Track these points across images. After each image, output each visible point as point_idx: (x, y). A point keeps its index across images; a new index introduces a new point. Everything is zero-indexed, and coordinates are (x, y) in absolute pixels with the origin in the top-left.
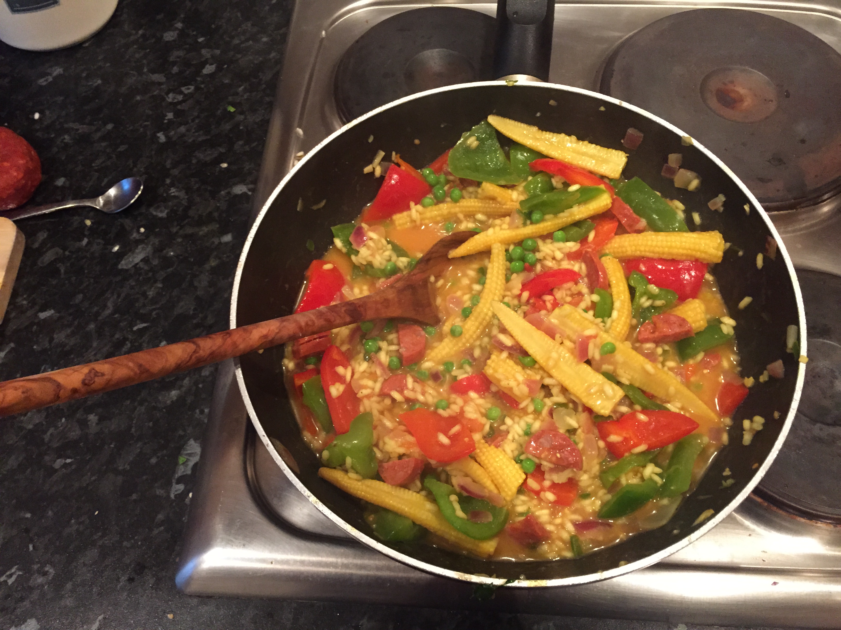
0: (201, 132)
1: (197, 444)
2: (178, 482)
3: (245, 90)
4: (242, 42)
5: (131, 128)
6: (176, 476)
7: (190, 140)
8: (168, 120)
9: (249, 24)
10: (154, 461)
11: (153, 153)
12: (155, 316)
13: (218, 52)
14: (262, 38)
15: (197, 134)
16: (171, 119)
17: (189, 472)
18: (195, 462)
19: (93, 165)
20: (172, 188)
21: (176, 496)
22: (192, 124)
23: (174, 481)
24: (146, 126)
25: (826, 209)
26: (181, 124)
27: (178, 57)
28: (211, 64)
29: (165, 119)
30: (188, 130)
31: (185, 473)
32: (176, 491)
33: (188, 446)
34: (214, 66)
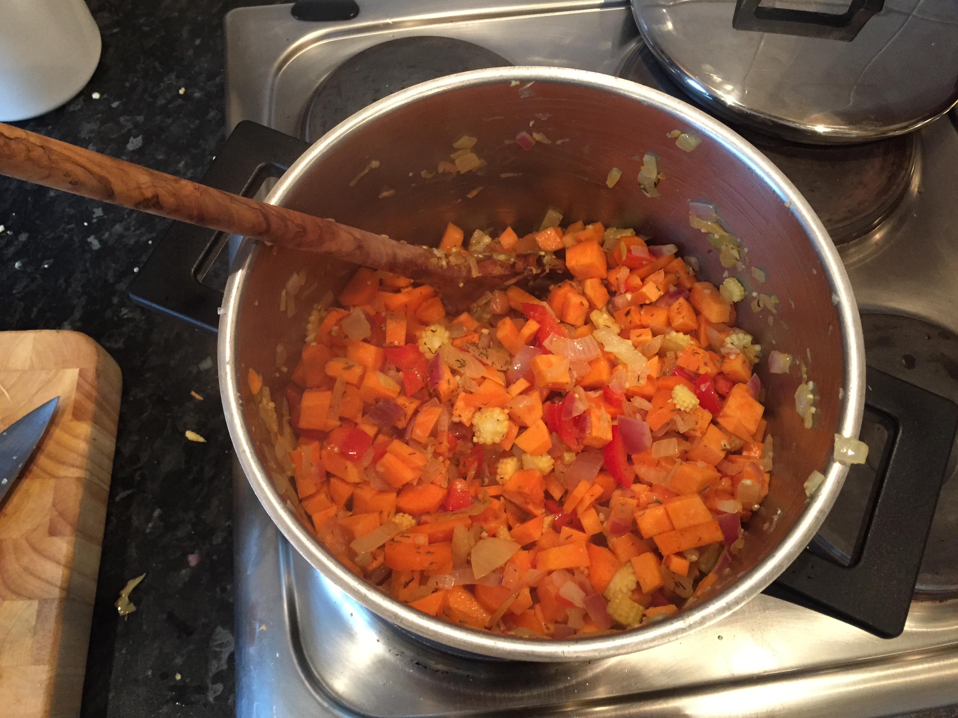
0: (143, 230)
1: (226, 631)
2: (214, 682)
3: (186, 165)
4: (169, 102)
5: (52, 235)
6: (211, 674)
7: (132, 242)
8: (97, 218)
9: (173, 76)
11: (88, 265)
12: (139, 478)
13: (140, 119)
14: (193, 93)
15: (138, 232)
16: (102, 216)
17: (224, 667)
18: (230, 654)
19: (14, 292)
20: (123, 309)
21: (215, 699)
22: (129, 220)
23: (209, 681)
24: (72, 230)
26: (115, 222)
27: (92, 131)
28: (135, 137)
29: (93, 218)
30: (127, 229)
31: (220, 669)
32: (214, 693)
33: (217, 635)
34: (140, 138)
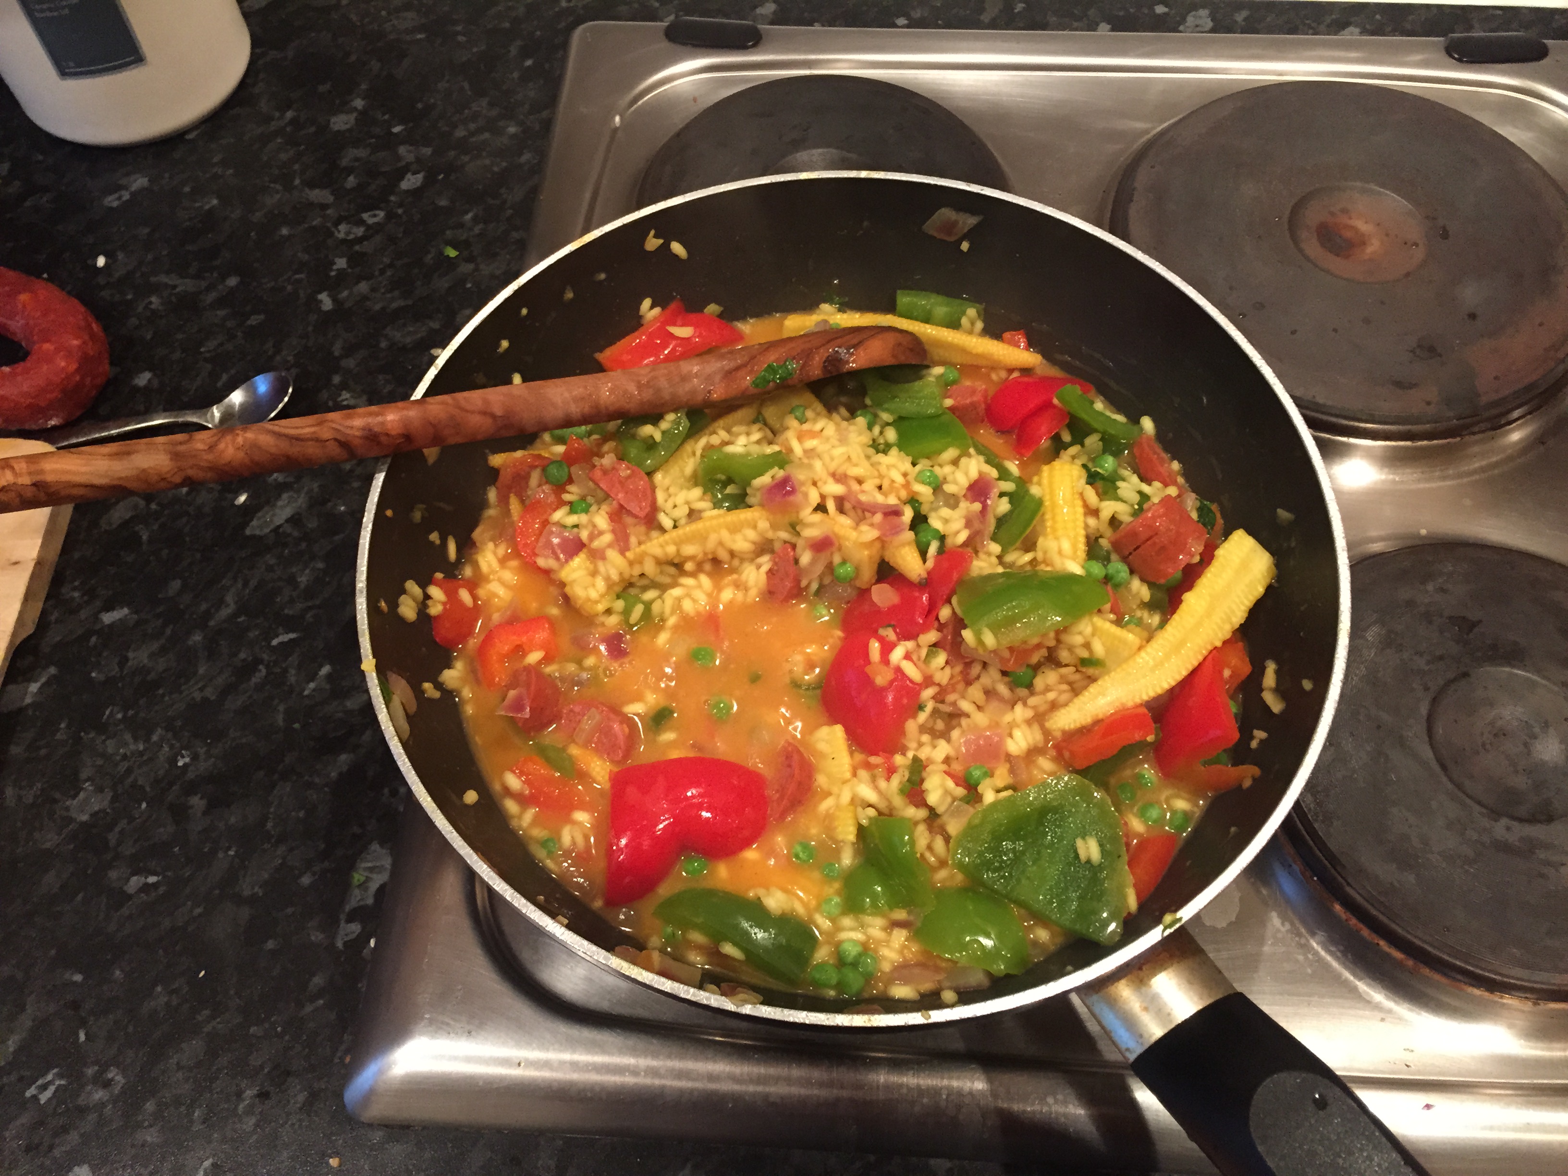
0: (396, 293)
1: (384, 851)
2: (349, 920)
3: (475, 219)
4: (472, 134)
5: (273, 284)
6: (347, 908)
7: (377, 307)
8: (338, 270)
9: (484, 102)
10: (306, 880)
11: (310, 329)
12: (311, 620)
13: (427, 151)
14: (508, 126)
15: (389, 295)
16: (344, 269)
17: (370, 901)
18: (382, 882)
19: (202, 350)
20: (344, 392)
21: (345, 943)
22: (380, 279)
23: (343, 917)
24: (299, 281)
25: (1516, 436)
26: (359, 279)
27: (357, 159)
28: (414, 173)
29: (332, 270)
30: (373, 290)
31: (362, 903)
32: (346, 935)
33: (368, 854)
34: (420, 176)
